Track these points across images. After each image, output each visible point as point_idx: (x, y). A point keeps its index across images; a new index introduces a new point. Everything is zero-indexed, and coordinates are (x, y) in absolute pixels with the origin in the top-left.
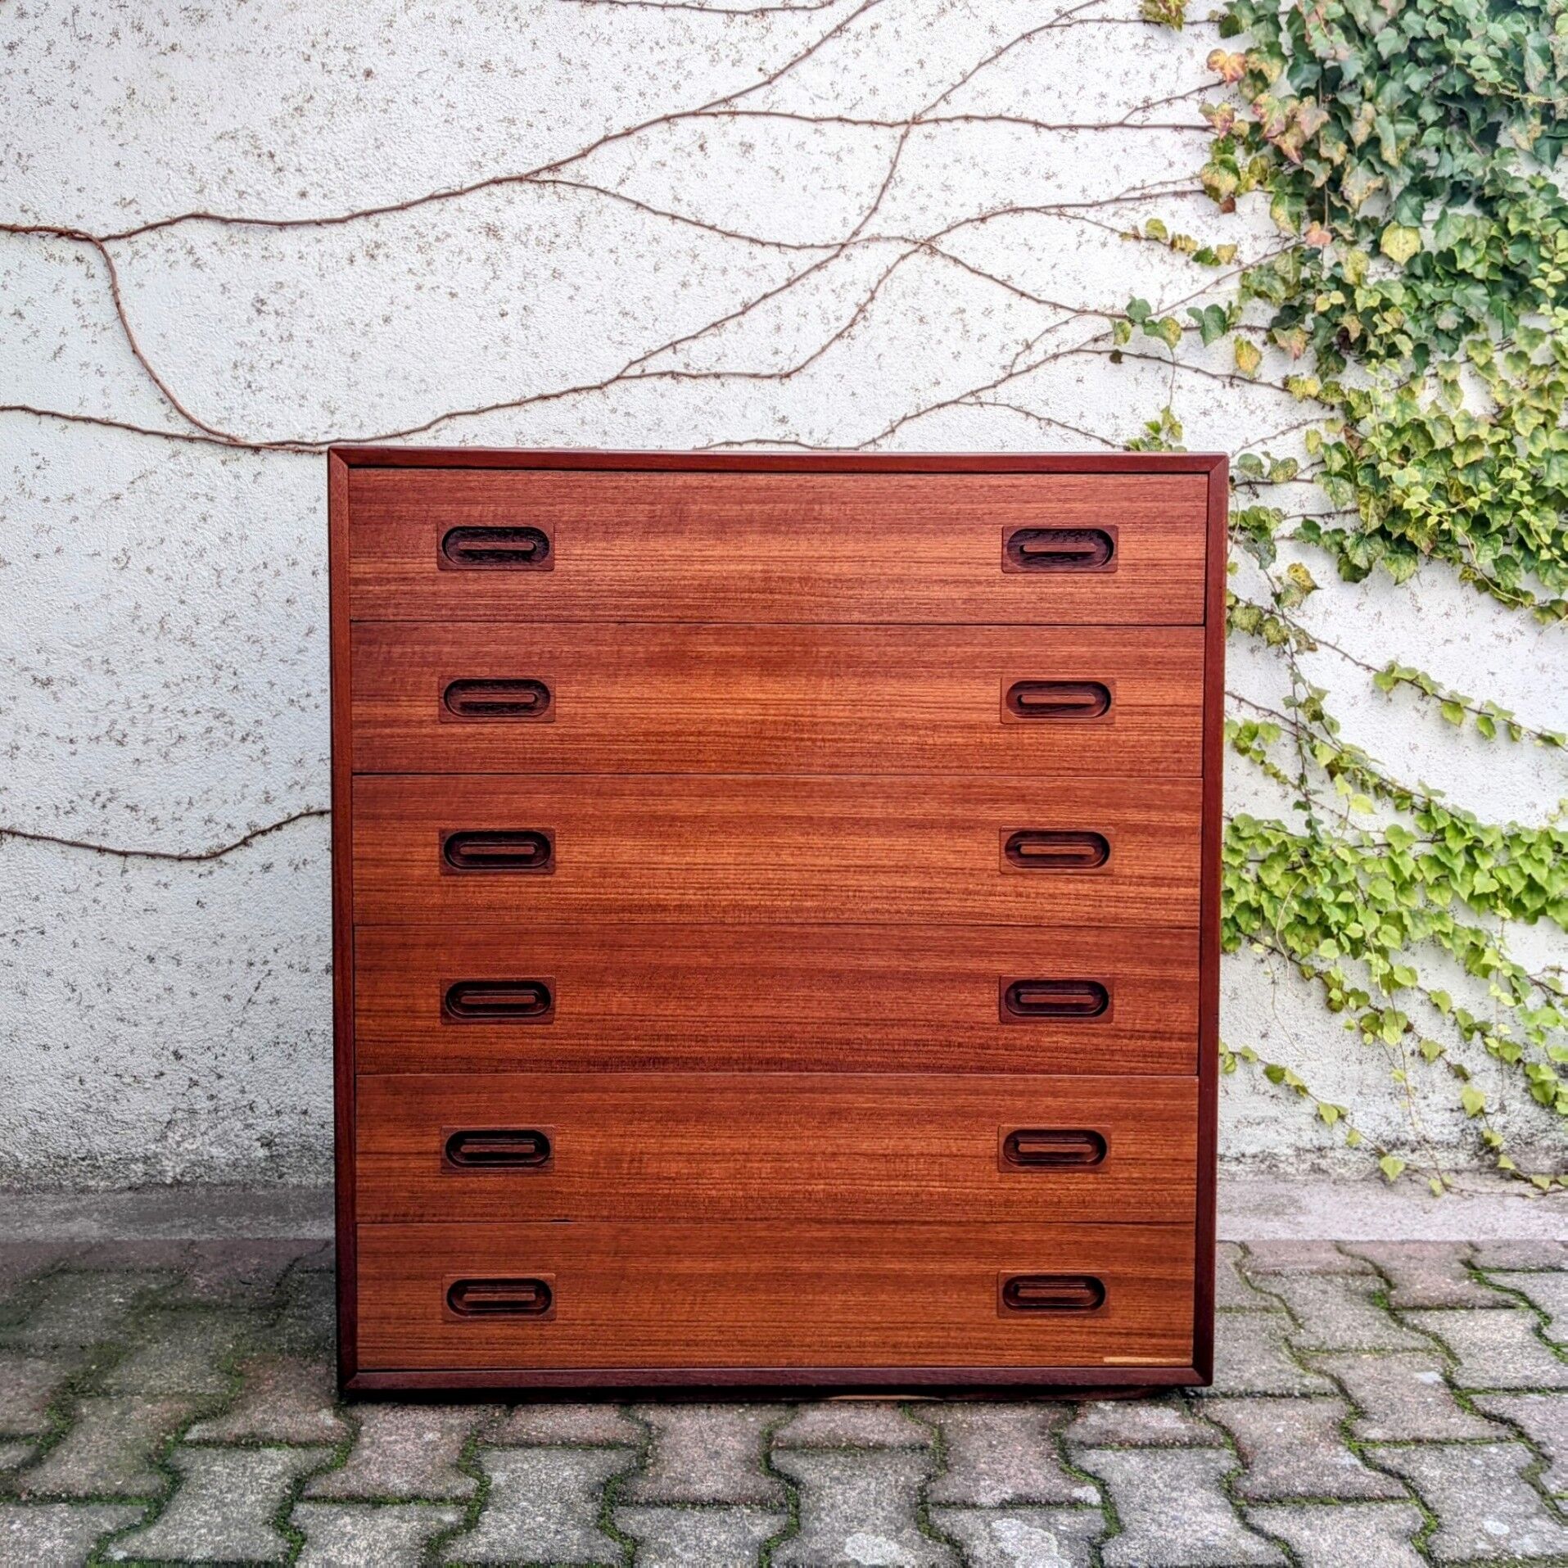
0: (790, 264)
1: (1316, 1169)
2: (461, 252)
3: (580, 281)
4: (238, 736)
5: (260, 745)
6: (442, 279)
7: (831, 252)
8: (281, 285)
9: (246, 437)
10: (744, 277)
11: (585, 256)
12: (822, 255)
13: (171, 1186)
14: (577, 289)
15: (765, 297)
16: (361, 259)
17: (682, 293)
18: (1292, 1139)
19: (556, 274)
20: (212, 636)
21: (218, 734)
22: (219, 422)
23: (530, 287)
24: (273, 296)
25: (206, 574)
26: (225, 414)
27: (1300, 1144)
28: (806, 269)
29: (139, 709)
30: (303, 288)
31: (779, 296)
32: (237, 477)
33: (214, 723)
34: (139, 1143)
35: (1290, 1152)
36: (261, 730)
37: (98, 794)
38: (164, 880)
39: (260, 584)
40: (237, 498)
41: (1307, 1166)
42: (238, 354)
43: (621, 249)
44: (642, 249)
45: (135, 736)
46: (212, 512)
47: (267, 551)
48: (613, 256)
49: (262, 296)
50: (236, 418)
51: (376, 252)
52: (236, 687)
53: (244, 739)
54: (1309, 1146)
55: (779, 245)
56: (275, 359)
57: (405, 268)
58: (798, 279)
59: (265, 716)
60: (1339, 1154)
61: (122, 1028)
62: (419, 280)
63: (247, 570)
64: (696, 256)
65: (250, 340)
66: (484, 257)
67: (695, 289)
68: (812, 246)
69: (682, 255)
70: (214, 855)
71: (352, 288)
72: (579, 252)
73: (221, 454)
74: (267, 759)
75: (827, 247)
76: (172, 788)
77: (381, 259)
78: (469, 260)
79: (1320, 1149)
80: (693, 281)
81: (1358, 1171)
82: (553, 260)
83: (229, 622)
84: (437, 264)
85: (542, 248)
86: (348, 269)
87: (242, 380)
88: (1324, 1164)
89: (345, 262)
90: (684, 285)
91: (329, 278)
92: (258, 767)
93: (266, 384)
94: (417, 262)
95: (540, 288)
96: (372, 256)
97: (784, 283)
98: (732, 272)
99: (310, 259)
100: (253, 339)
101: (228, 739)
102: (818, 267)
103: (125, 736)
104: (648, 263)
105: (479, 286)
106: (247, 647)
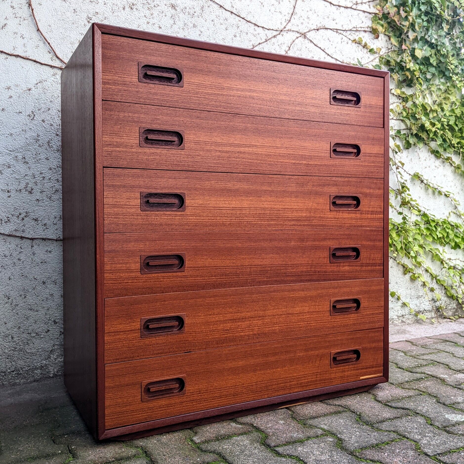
0: (266, 34)
1: (403, 322)
2: (163, 12)
3: (202, 30)
6: (156, 21)
7: (278, 33)
8: (97, 13)
10: (253, 36)
11: (204, 21)
12: (275, 33)
13: (53, 377)
14: (201, 32)
15: (260, 44)
16: (127, 9)
17: (235, 39)
18: (396, 313)
19: (194, 26)
23: (186, 29)
24: (94, 17)
27: (398, 315)
28: (270, 37)
29: (38, 178)
30: (106, 16)
31: (263, 44)
34: (38, 362)
35: (396, 317)
37: (20, 214)
38: (49, 249)
41: (400, 321)
43: (215, 21)
44: (222, 22)
45: (37, 189)
48: (213, 23)
49: (90, 16)
51: (133, 7)
54: (400, 315)
55: (263, 27)
57: (143, 15)
58: (269, 40)
60: (407, 316)
61: (31, 313)
62: (148, 20)
64: (238, 27)
66: (171, 16)
67: (238, 38)
68: (273, 30)
69: (234, 26)
71: (124, 19)
72: (202, 19)
75: (277, 31)
76: (53, 211)
77: (134, 10)
78: (166, 16)
79: (403, 316)
80: (238, 35)
81: (412, 321)
82: (193, 20)
84: (154, 15)
85: (190, 16)
86: (123, 10)
88: (404, 320)
89: (121, 9)
90: (235, 36)
91: (116, 14)
94: (148, 13)
95: (189, 30)
96: (132, 8)
97: (264, 40)
98: (249, 34)
99: (108, 5)
102: (275, 37)
103: (32, 189)
104: (224, 27)
105: (169, 26)
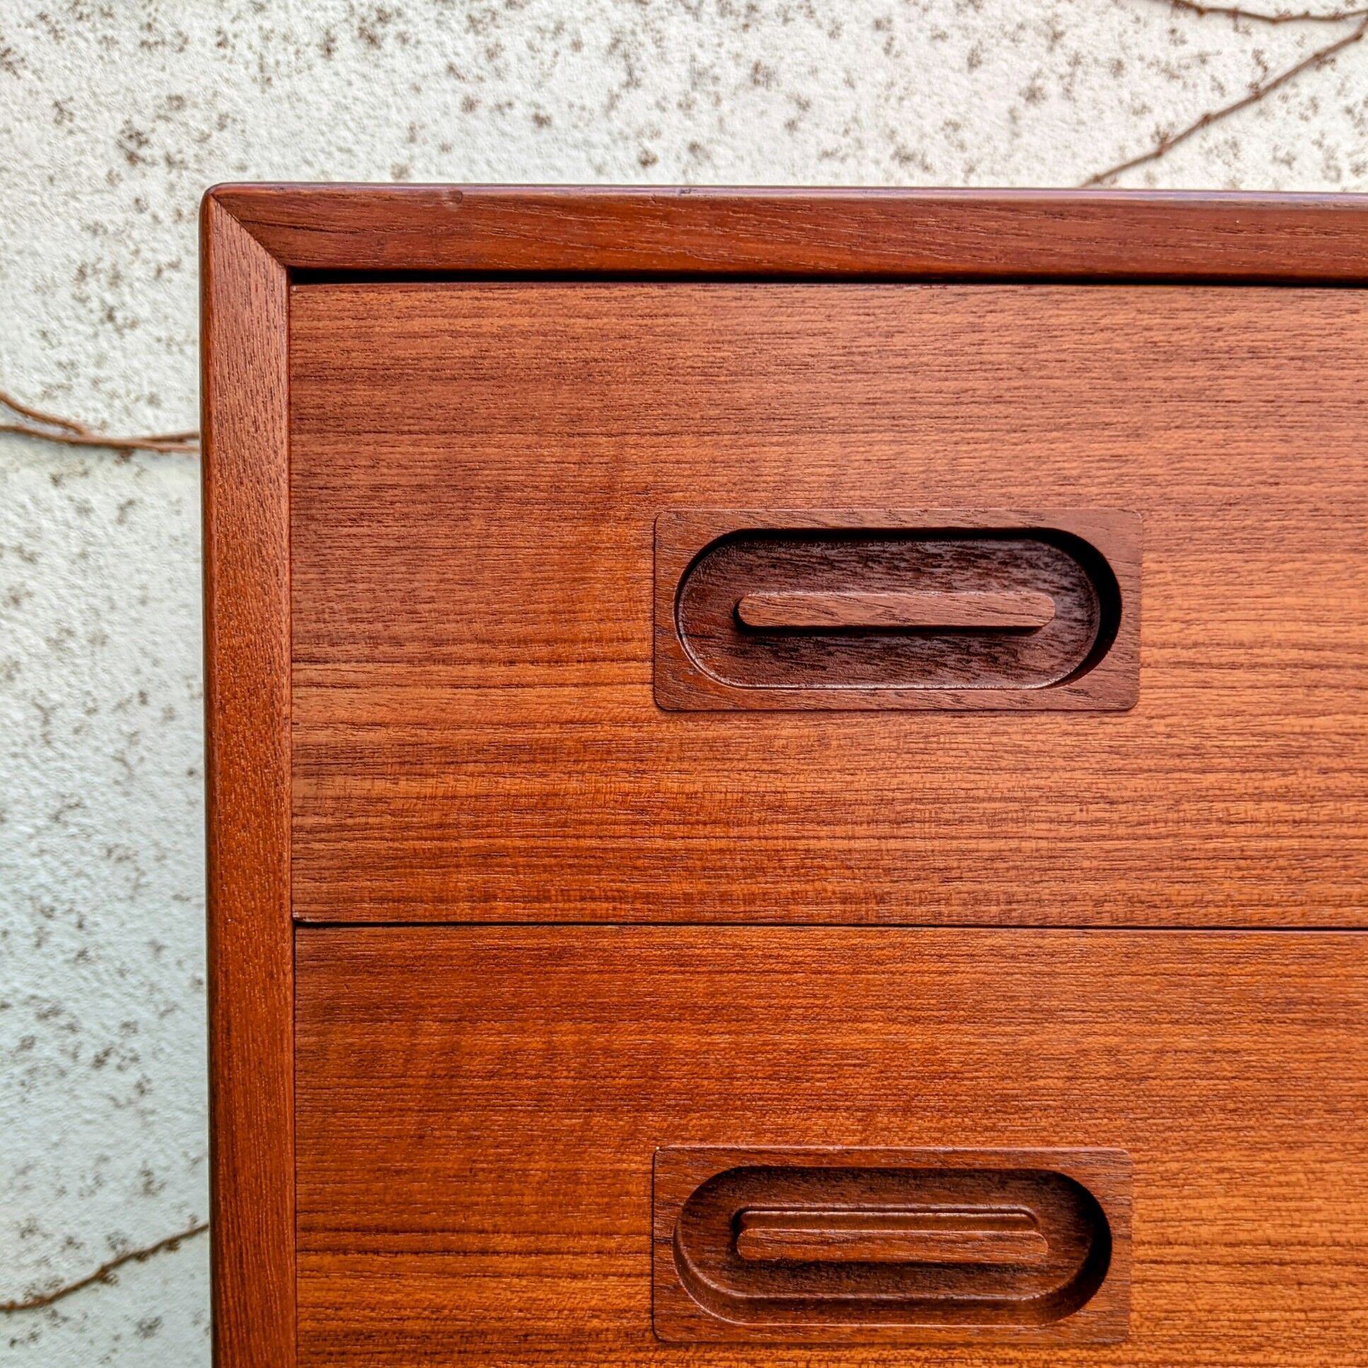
0: (1257, 55)
2: (559, 29)
3: (810, 89)
4: (88, 1055)
5: (133, 1075)
6: (518, 88)
7: (1344, 31)
8: (178, 102)
9: (104, 425)
10: (1160, 80)
11: (820, 37)
12: (1323, 37)
14: (804, 105)
15: (1207, 120)
16: (347, 44)
17: (1029, 113)
19: (760, 75)
20: (33, 846)
21: (46, 1051)
22: (47, 395)
23: (703, 101)
24: (161, 126)
25: (19, 716)
26: (60, 377)
28: (1290, 64)
30: (224, 107)
31: (1234, 121)
32: (84, 510)
33: (37, 1029)
36: (137, 1043)
39: (133, 738)
40: (84, 555)
42: (89, 249)
43: (898, 22)
44: (943, 22)
46: (32, 585)
47: (147, 669)
48: (882, 37)
49: (140, 124)
50: (81, 386)
51: (379, 30)
52: (82, 954)
53: (99, 1062)
55: (1234, 14)
56: (164, 259)
57: (440, 64)
58: (1275, 85)
59: (144, 1014)
62: (469, 89)
63: (104, 708)
64: (1057, 36)
65: (113, 218)
66: (606, 40)
67: (1054, 105)
68: (1306, 17)
69: (1028, 35)
70: (40, 1302)
71: (327, 107)
72: (809, 29)
73: (47, 461)
74: (147, 1103)
75: (1336, 18)
77: (390, 44)
78: (577, 46)
80: (1052, 87)
82: (753, 46)
83: (69, 817)
84: (508, 56)
85: (730, 21)
86: (319, 63)
87: (95, 304)
89: (313, 53)
90: (1033, 95)
91: (280, 87)
92: (126, 1121)
93: (145, 312)
94: (466, 49)
95: (726, 106)
96: (372, 40)
97: (1243, 94)
98: (1135, 69)
99: (241, 45)
100: (119, 218)
101: (65, 1062)
102: (1320, 59)
104: (955, 51)
105: (595, 101)
106: (105, 869)
